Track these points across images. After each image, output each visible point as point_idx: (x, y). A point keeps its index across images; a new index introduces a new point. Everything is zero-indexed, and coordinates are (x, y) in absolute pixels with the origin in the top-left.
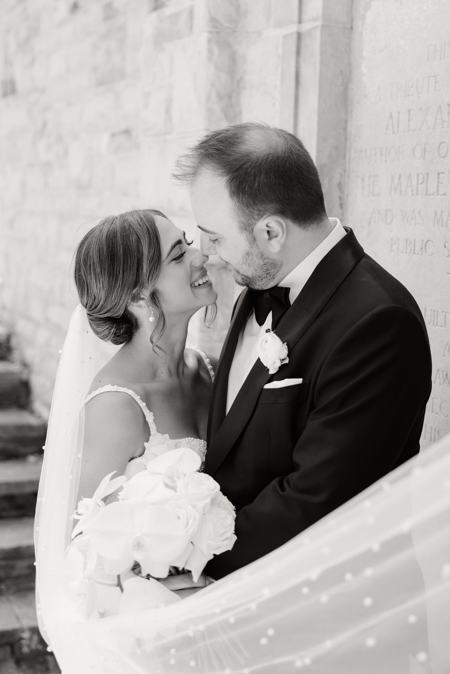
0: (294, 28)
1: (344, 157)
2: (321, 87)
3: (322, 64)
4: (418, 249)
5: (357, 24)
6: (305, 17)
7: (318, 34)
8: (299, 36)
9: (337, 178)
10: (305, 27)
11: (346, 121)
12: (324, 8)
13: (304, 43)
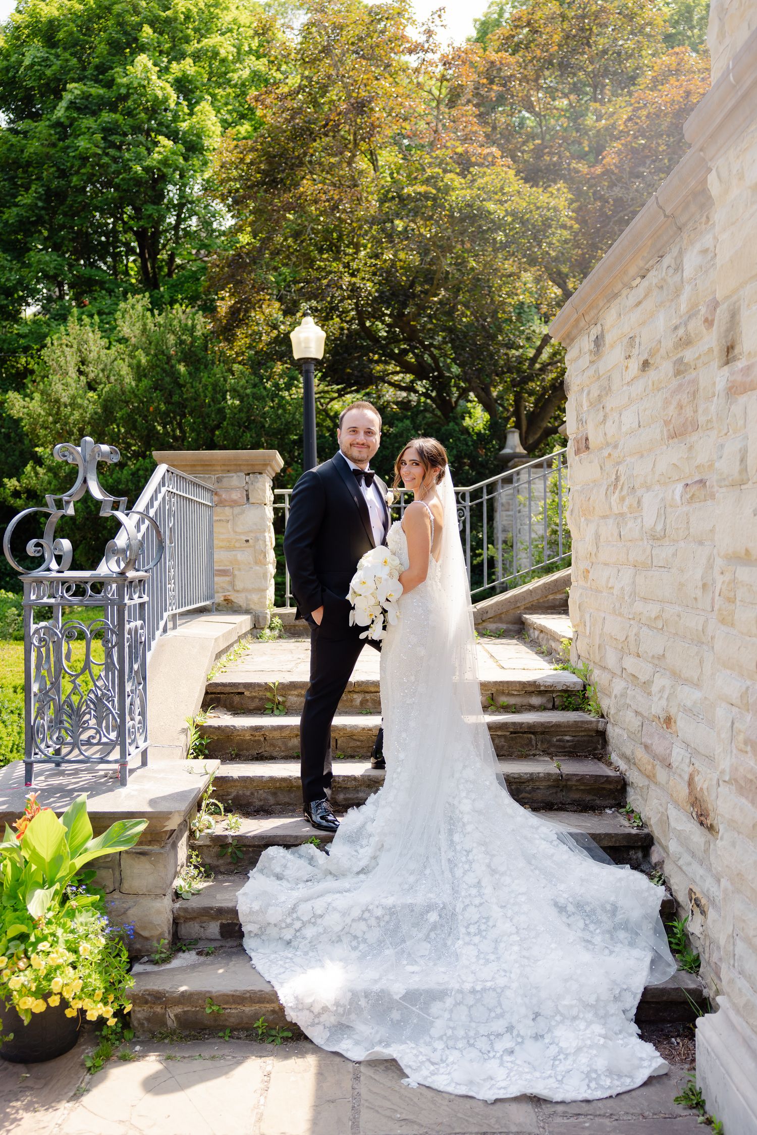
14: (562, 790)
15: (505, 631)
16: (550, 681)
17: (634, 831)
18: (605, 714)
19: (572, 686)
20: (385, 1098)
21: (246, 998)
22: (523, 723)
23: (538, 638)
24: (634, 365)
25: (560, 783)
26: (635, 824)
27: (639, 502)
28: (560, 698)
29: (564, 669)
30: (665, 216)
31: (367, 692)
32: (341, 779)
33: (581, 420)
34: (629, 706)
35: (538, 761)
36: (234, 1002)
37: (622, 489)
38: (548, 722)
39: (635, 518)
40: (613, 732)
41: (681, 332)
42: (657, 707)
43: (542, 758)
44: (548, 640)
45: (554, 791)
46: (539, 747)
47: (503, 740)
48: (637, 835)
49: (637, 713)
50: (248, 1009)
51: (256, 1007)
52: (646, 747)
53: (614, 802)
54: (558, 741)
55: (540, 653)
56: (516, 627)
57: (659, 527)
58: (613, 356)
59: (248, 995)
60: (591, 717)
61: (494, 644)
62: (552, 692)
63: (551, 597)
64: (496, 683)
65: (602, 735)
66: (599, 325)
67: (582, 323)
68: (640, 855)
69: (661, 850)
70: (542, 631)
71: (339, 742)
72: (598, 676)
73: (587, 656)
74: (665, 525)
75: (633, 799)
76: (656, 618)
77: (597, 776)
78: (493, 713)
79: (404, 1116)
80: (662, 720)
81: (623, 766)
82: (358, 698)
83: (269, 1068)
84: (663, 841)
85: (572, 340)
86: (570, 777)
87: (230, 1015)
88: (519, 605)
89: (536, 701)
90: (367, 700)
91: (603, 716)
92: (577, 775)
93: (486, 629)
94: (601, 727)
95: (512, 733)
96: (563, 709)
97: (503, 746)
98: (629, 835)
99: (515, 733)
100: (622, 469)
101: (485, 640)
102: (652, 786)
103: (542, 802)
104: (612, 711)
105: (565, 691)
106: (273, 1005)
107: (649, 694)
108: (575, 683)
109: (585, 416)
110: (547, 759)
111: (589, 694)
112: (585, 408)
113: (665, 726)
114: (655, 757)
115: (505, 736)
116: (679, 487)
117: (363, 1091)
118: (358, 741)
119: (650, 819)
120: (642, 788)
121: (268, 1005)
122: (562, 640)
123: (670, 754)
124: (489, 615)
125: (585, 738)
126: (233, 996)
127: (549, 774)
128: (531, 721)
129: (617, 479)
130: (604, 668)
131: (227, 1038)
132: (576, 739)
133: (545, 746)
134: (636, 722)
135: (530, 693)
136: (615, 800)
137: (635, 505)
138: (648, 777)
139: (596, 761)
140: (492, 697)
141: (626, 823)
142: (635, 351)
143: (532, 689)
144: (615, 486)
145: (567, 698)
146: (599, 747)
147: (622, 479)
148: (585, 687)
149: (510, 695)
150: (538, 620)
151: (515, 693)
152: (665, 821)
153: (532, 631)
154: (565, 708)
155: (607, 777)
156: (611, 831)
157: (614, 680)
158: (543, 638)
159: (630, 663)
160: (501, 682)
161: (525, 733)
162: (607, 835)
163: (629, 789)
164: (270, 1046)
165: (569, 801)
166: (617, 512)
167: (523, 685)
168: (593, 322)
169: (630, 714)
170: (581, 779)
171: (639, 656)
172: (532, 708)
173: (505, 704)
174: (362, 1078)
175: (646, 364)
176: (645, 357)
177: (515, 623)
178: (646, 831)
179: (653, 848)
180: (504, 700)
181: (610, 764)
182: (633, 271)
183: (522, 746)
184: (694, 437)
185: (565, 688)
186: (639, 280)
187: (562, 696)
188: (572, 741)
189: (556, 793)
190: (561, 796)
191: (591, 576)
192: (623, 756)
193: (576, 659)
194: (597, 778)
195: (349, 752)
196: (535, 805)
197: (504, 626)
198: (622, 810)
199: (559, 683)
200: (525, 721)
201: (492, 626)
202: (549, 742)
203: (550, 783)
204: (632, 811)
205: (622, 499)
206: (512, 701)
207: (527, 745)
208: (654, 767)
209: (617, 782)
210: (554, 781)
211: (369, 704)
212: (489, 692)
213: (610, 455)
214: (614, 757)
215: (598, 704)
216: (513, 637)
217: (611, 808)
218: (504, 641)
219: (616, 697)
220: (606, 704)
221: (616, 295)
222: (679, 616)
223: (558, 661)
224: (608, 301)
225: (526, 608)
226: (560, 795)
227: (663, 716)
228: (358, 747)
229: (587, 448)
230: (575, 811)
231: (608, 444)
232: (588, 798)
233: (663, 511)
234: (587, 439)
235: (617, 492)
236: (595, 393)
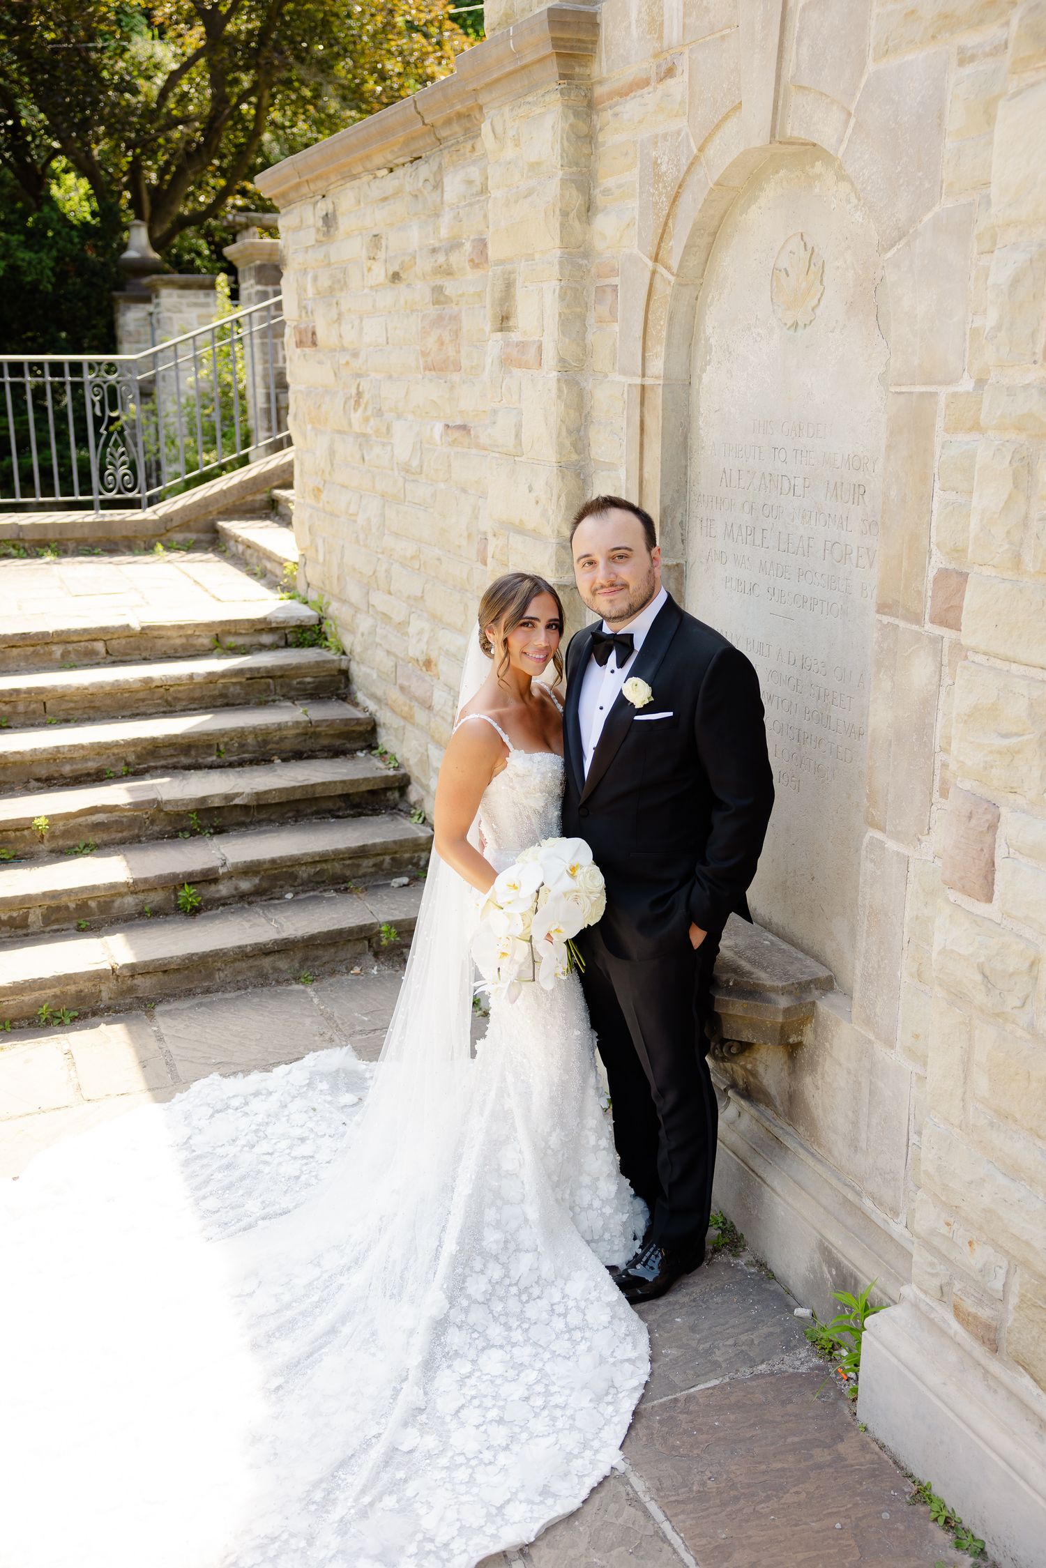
0: (638, 381)
1: (685, 499)
2: (663, 437)
3: (664, 419)
4: (747, 590)
5: (695, 381)
6: (648, 372)
7: (660, 390)
8: (643, 387)
9: (679, 516)
10: (649, 381)
11: (686, 467)
12: (665, 369)
13: (647, 395)
14: (310, 737)
15: (196, 542)
16: (282, 616)
17: (391, 773)
18: (348, 651)
19: (307, 620)
20: (195, 1049)
21: (26, 988)
22: (260, 668)
23: (243, 553)
24: (379, 273)
25: (309, 731)
26: (391, 766)
27: (388, 429)
28: (294, 634)
29: (290, 598)
30: (424, 124)
31: (69, 643)
32: (66, 749)
33: (305, 307)
34: (378, 645)
35: (280, 707)
36: (12, 994)
37: (366, 408)
38: (289, 665)
39: (384, 444)
40: (357, 671)
41: (441, 258)
42: (416, 649)
43: (283, 704)
44: (259, 559)
45: (303, 738)
46: (278, 691)
47: (238, 687)
48: (394, 776)
49: (388, 652)
50: (27, 998)
51: (37, 994)
52: (402, 688)
53: (364, 744)
54: (298, 683)
55: (252, 574)
56: (208, 537)
57: (415, 463)
58: (349, 247)
59: (27, 984)
60: (331, 655)
61: (189, 561)
62: (284, 628)
63: (249, 498)
64: (221, 623)
65: (345, 674)
66: (329, 200)
67: (305, 190)
68: (397, 795)
69: (420, 789)
70: (249, 547)
71: (48, 705)
72: (334, 608)
73: (321, 585)
74: (421, 461)
75: (385, 739)
76: (412, 558)
77: (347, 720)
78: (219, 657)
79: (218, 1061)
80: (421, 663)
81: (372, 707)
82: (58, 651)
83: (66, 1047)
84: (424, 781)
85: (290, 203)
86: (319, 723)
87: (8, 1007)
88: (211, 509)
89: (267, 639)
90: (69, 652)
91: (344, 653)
92: (327, 720)
93: (169, 540)
94: (343, 666)
95: (248, 679)
96: (297, 646)
97: (239, 694)
98: (387, 777)
99: (251, 679)
100: (365, 385)
101: (174, 556)
102: (409, 727)
103: (290, 751)
104: (358, 649)
105: (299, 627)
106: (54, 990)
107: (406, 634)
108: (309, 617)
109: (310, 305)
110: (289, 704)
111: (325, 627)
112: (310, 295)
113: (424, 669)
114: (414, 698)
115: (240, 683)
116: (439, 428)
117: (172, 1048)
118: (72, 701)
119: (408, 760)
120: (396, 729)
121: (48, 991)
122: (286, 564)
123: (431, 697)
124: (175, 524)
125: (328, 679)
126: (10, 988)
127: (297, 723)
128: (269, 665)
129: (359, 394)
130: (344, 601)
131: (9, 1030)
132: (318, 679)
133: (285, 690)
134: (388, 663)
135: (261, 631)
136: (366, 741)
137: (384, 430)
138: (405, 718)
139: (340, 701)
140: (217, 638)
141: (381, 765)
142: (381, 255)
143: (262, 626)
144: (357, 403)
145: (302, 633)
146: (342, 686)
147: (366, 396)
148: (320, 620)
149: (237, 634)
150: (237, 528)
151: (243, 632)
152: (425, 761)
153: (232, 543)
154: (300, 645)
155: (358, 719)
156: (369, 775)
157: (359, 616)
158: (252, 555)
159: (378, 599)
160: (227, 621)
161: (262, 677)
162: (365, 779)
163: (379, 730)
164: (58, 1029)
165: (318, 747)
166: (358, 430)
167: (251, 622)
168: (320, 192)
169: (380, 655)
170: (331, 723)
171: (390, 593)
172: (262, 648)
173: (233, 645)
174: (165, 1038)
175: (396, 277)
176: (396, 269)
177: (207, 532)
178: (402, 771)
179: (410, 787)
180: (231, 641)
181: (356, 704)
182: (378, 160)
183: (260, 692)
184: (456, 377)
185: (298, 623)
186: (385, 172)
187: (295, 632)
188: (314, 682)
189: (305, 740)
190: (310, 744)
191: (324, 496)
192: (373, 697)
193: (305, 587)
194: (347, 722)
195: (62, 715)
196: (284, 755)
197: (193, 536)
198: (374, 752)
199: (292, 617)
200: (262, 665)
201: (179, 537)
202: (289, 685)
203: (298, 731)
204: (386, 753)
205: (367, 420)
206: (240, 641)
207: (265, 691)
208: (411, 708)
209: (368, 724)
210: (303, 728)
211: (72, 656)
212: (214, 633)
213: (347, 363)
214: (360, 697)
215: (339, 640)
216: (205, 550)
217: (362, 750)
218: (197, 556)
219: (363, 635)
220: (347, 641)
221: (354, 177)
222: (439, 559)
223: (285, 589)
224: (343, 178)
225: (220, 513)
226: (309, 742)
227: (422, 658)
228: (72, 709)
229: (314, 344)
230: (326, 758)
231: (343, 349)
232: (338, 742)
233: (418, 446)
234: (314, 333)
235: (360, 410)
236: (325, 282)
